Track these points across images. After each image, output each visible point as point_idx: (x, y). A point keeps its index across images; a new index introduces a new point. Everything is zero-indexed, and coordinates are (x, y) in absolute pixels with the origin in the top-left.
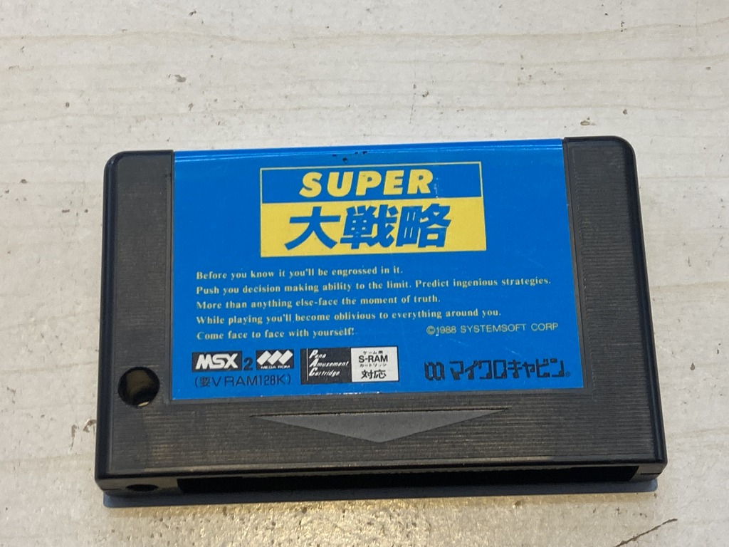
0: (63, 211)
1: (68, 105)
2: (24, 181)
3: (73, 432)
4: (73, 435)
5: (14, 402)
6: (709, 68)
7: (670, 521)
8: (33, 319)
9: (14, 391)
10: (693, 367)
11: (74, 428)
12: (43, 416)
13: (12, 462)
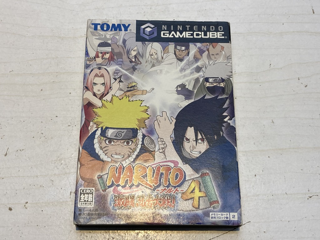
0: (69, 126)
1: (70, 93)
2: (57, 116)
3: (71, 193)
4: (71, 195)
5: (53, 184)
6: (260, 85)
7: (248, 222)
8: (59, 159)
9: (53, 181)
10: (255, 176)
11: (71, 192)
12: (61, 189)
13: (53, 202)
